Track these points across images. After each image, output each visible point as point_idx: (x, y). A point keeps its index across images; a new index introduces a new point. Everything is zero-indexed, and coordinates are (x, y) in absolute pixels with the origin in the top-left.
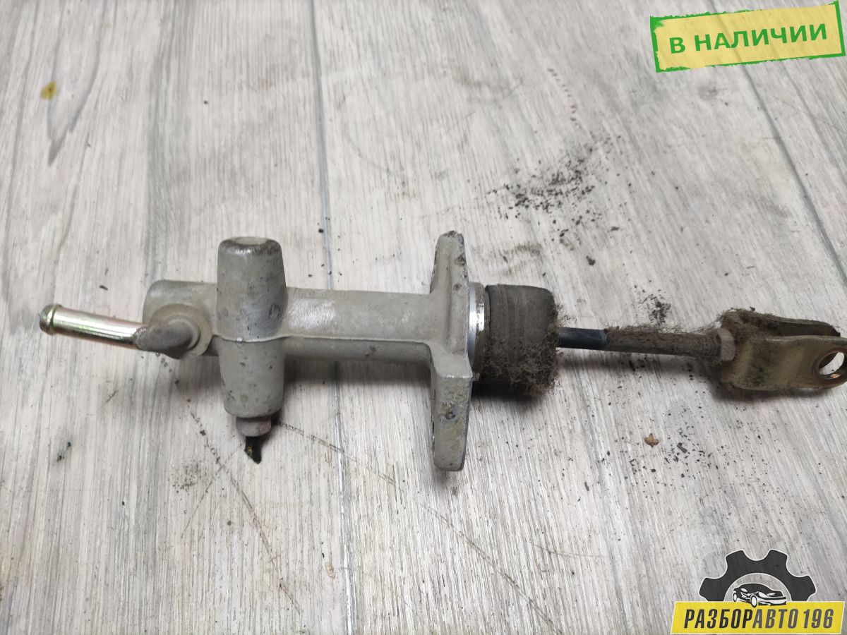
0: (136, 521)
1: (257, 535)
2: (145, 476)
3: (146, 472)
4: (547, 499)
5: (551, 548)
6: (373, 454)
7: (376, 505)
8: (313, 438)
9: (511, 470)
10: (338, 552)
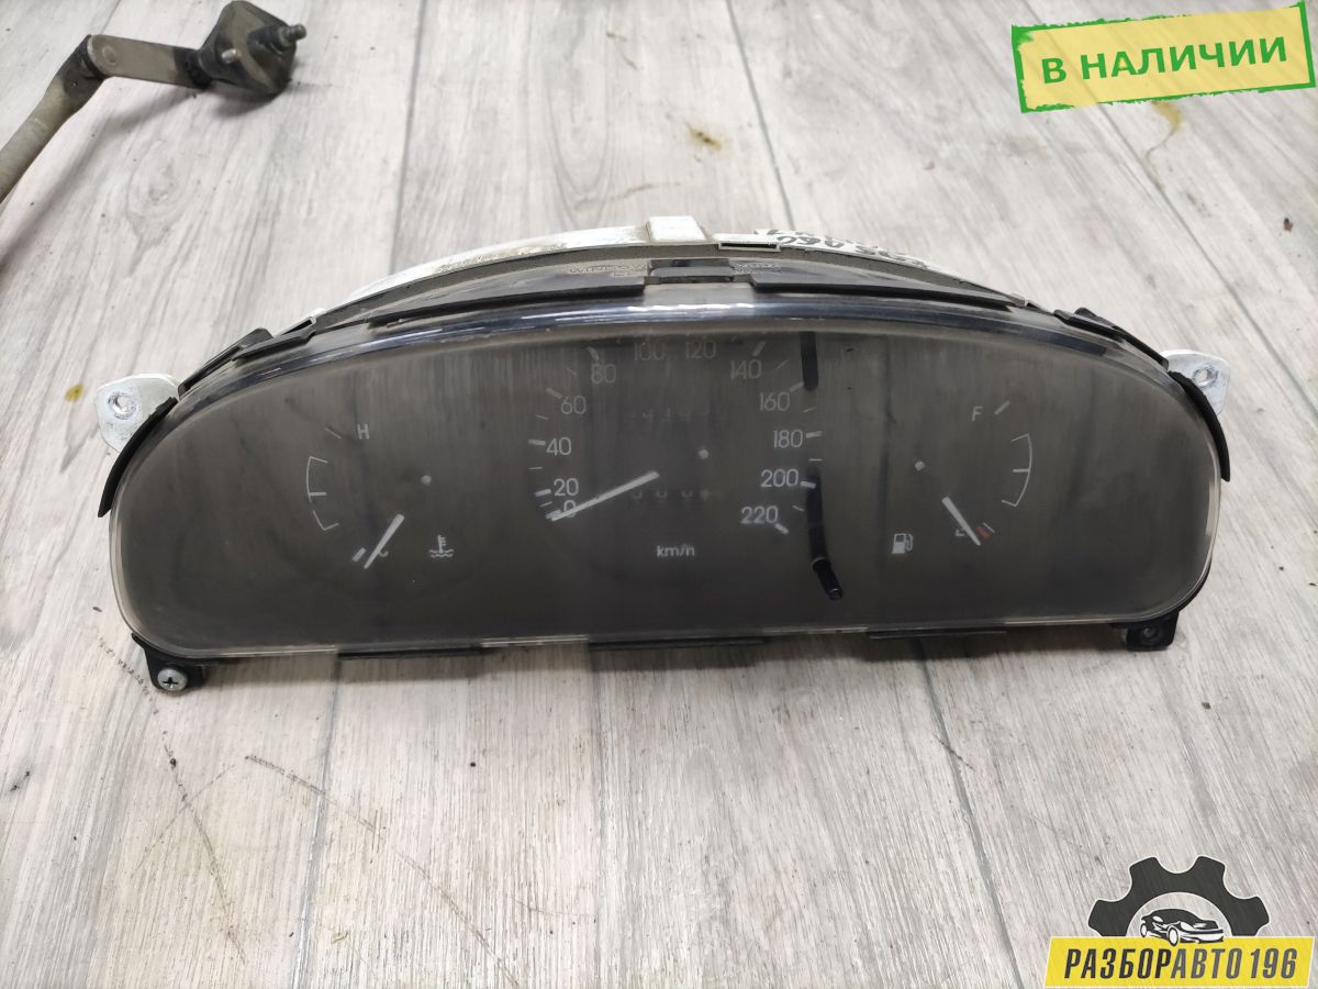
0: (86, 858)
1: (212, 879)
2: (104, 810)
3: (105, 807)
4: (538, 852)
5: (532, 905)
6: (357, 797)
7: (349, 853)
8: (295, 777)
9: (506, 820)
10: (298, 902)
